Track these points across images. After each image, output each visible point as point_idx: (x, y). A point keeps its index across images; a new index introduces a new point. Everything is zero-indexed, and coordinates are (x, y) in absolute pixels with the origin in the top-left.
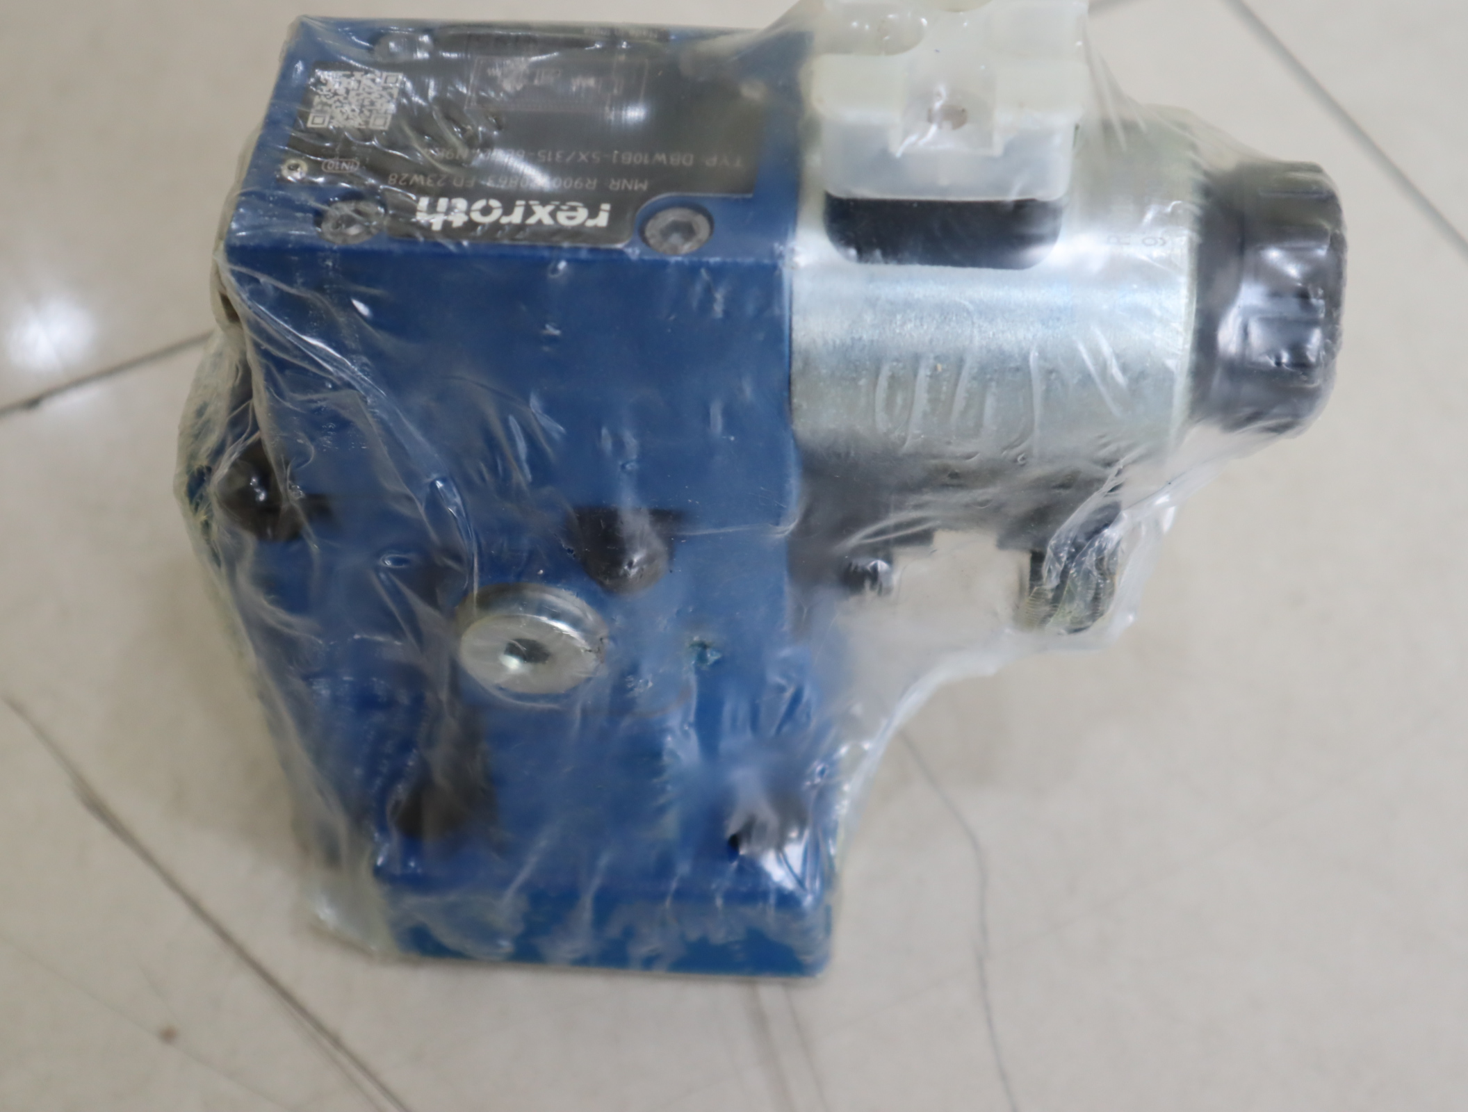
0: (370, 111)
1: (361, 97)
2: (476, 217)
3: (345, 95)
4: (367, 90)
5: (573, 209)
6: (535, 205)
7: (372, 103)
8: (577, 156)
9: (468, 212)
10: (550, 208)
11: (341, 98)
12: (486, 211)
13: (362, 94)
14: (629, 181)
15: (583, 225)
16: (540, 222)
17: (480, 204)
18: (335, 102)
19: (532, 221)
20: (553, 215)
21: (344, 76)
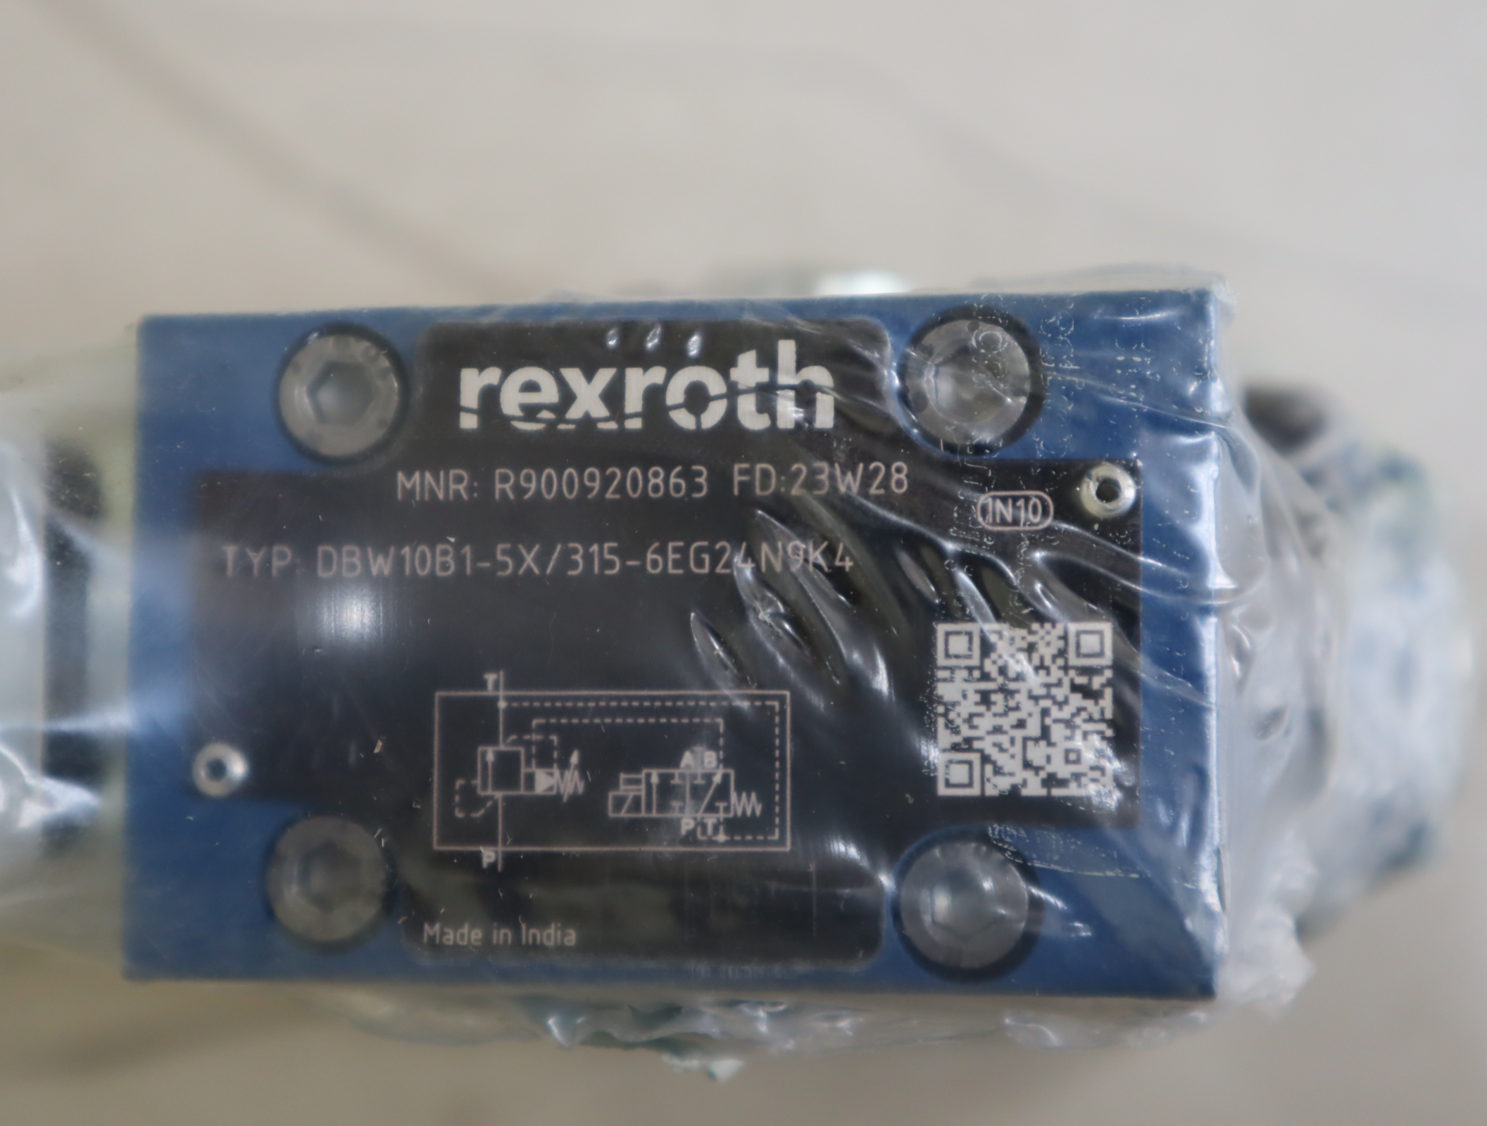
0: (985, 677)
1: (1013, 717)
2: (713, 381)
3: (1048, 721)
4: (1004, 740)
5: (530, 412)
6: (605, 420)
7: (985, 698)
8: (542, 560)
9: (733, 392)
10: (575, 413)
11: (1055, 713)
12: (697, 398)
13: (1014, 727)
14: (433, 493)
15: (507, 371)
16: (589, 375)
17: (713, 415)
18: (1066, 701)
19: (605, 376)
20: (568, 397)
21: (1063, 783)
